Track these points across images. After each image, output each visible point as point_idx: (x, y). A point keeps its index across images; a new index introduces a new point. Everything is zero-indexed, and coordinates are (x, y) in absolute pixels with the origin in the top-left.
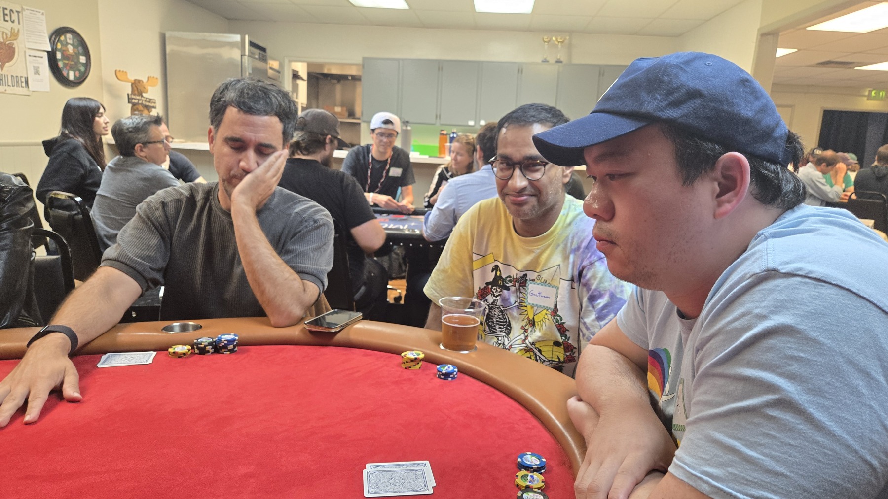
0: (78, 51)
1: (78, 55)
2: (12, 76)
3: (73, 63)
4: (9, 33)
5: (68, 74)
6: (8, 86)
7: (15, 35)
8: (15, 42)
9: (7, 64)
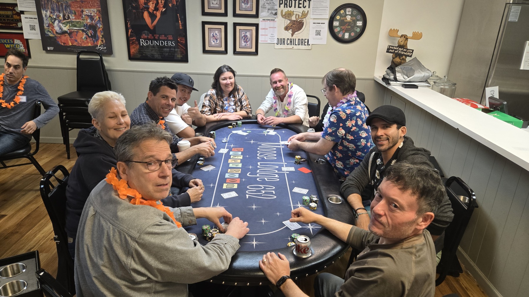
0: (356, 18)
1: (355, 22)
2: (299, 39)
3: (350, 27)
4: (301, 14)
5: (344, 35)
6: (295, 45)
7: (305, 15)
8: (304, 19)
9: (296, 33)
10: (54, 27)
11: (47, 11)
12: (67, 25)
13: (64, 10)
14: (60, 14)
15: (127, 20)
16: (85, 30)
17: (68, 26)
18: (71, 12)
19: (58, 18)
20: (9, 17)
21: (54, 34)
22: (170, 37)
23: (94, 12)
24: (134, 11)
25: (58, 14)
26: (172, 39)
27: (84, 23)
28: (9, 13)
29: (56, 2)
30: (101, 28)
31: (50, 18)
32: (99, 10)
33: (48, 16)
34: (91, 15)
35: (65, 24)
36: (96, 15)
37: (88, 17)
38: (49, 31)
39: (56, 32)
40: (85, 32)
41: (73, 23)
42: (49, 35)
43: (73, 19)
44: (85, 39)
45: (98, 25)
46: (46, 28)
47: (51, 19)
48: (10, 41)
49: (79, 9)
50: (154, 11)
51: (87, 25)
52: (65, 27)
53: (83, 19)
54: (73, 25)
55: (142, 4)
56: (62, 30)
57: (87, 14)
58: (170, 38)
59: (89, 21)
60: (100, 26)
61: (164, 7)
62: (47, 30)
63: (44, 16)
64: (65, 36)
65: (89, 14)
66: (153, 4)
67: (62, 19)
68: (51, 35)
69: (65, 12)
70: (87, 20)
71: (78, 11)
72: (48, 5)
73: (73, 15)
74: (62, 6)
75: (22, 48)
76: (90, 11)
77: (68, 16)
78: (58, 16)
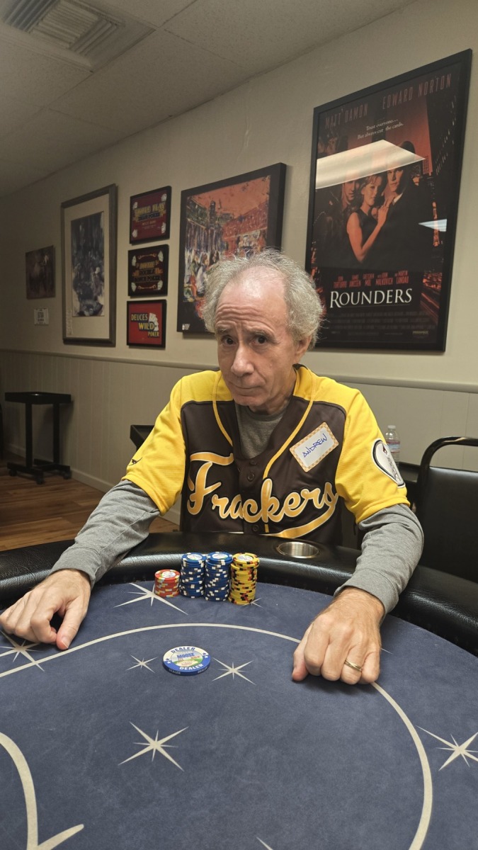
10: (195, 282)
11: (191, 251)
13: (213, 243)
15: (312, 246)
18: (222, 247)
19: (204, 262)
20: (150, 273)
21: (193, 297)
22: (403, 278)
23: (255, 237)
24: (329, 218)
26: (405, 280)
28: (150, 265)
29: (206, 229)
31: (194, 264)
32: (264, 231)
33: (191, 261)
36: (257, 243)
38: (188, 291)
39: (197, 293)
42: (187, 299)
46: (186, 285)
47: (194, 267)
48: (145, 318)
49: (234, 236)
50: (372, 207)
55: (347, 197)
57: (244, 245)
58: (400, 281)
61: (398, 192)
62: (186, 289)
63: (186, 262)
65: (248, 245)
66: (373, 187)
67: (208, 262)
68: (190, 300)
69: (214, 248)
71: (232, 241)
72: (194, 238)
73: (224, 252)
74: (212, 236)
75: (156, 329)
76: (250, 236)
77: (218, 254)
78: (204, 258)
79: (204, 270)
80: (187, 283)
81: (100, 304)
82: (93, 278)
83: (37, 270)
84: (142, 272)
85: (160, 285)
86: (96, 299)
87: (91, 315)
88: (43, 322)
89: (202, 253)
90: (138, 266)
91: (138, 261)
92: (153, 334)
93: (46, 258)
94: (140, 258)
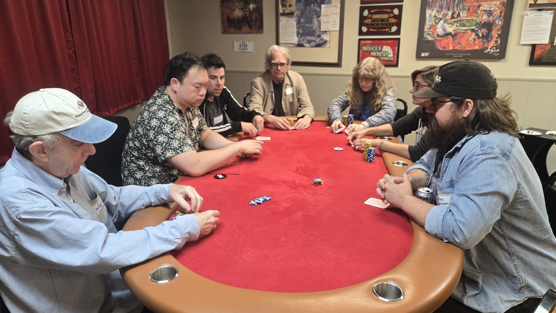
10: (436, 28)
11: (433, 10)
12: (453, 25)
14: (448, 12)
16: (476, 29)
17: (455, 26)
18: (464, 9)
19: (445, 17)
20: (384, 21)
21: (434, 37)
25: (446, 12)
27: (478, 21)
28: (386, 16)
30: (500, 25)
31: (435, 18)
32: (504, 2)
33: (433, 16)
34: (491, 9)
35: (452, 24)
36: (497, 9)
37: (485, 12)
38: (428, 34)
39: (438, 35)
40: (475, 32)
41: (462, 22)
42: (427, 38)
43: (463, 17)
44: (473, 40)
45: (497, 22)
46: (426, 30)
47: (435, 20)
48: (378, 49)
49: (476, 3)
51: (480, 22)
52: (450, 27)
53: (477, 16)
54: (462, 24)
56: (445, 32)
57: (485, 9)
59: (485, 17)
60: (499, 23)
63: (427, 16)
64: (448, 38)
65: (488, 9)
67: (450, 18)
68: (430, 38)
69: (455, 9)
70: (482, 17)
71: (474, 6)
72: (436, 2)
73: (465, 12)
74: (454, 2)
75: (391, 55)
76: (491, 4)
77: (459, 13)
78: (445, 15)
79: (445, 22)
80: (428, 29)
81: (324, 40)
82: (316, 22)
83: (238, 13)
84: (373, 20)
85: (394, 29)
86: (319, 36)
87: (312, 47)
88: (247, 51)
89: (444, 11)
90: (370, 16)
91: (370, 13)
92: (387, 59)
93: (252, 6)
94: (374, 11)
